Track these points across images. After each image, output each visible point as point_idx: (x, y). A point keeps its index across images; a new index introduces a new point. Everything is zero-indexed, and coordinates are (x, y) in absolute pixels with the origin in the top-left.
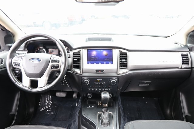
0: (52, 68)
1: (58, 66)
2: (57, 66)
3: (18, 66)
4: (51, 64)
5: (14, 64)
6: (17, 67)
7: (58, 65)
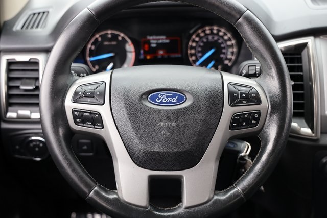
0: (231, 127)
1: (258, 120)
2: (253, 119)
3: (94, 124)
4: (228, 111)
5: (75, 117)
6: (88, 128)
7: (256, 116)
